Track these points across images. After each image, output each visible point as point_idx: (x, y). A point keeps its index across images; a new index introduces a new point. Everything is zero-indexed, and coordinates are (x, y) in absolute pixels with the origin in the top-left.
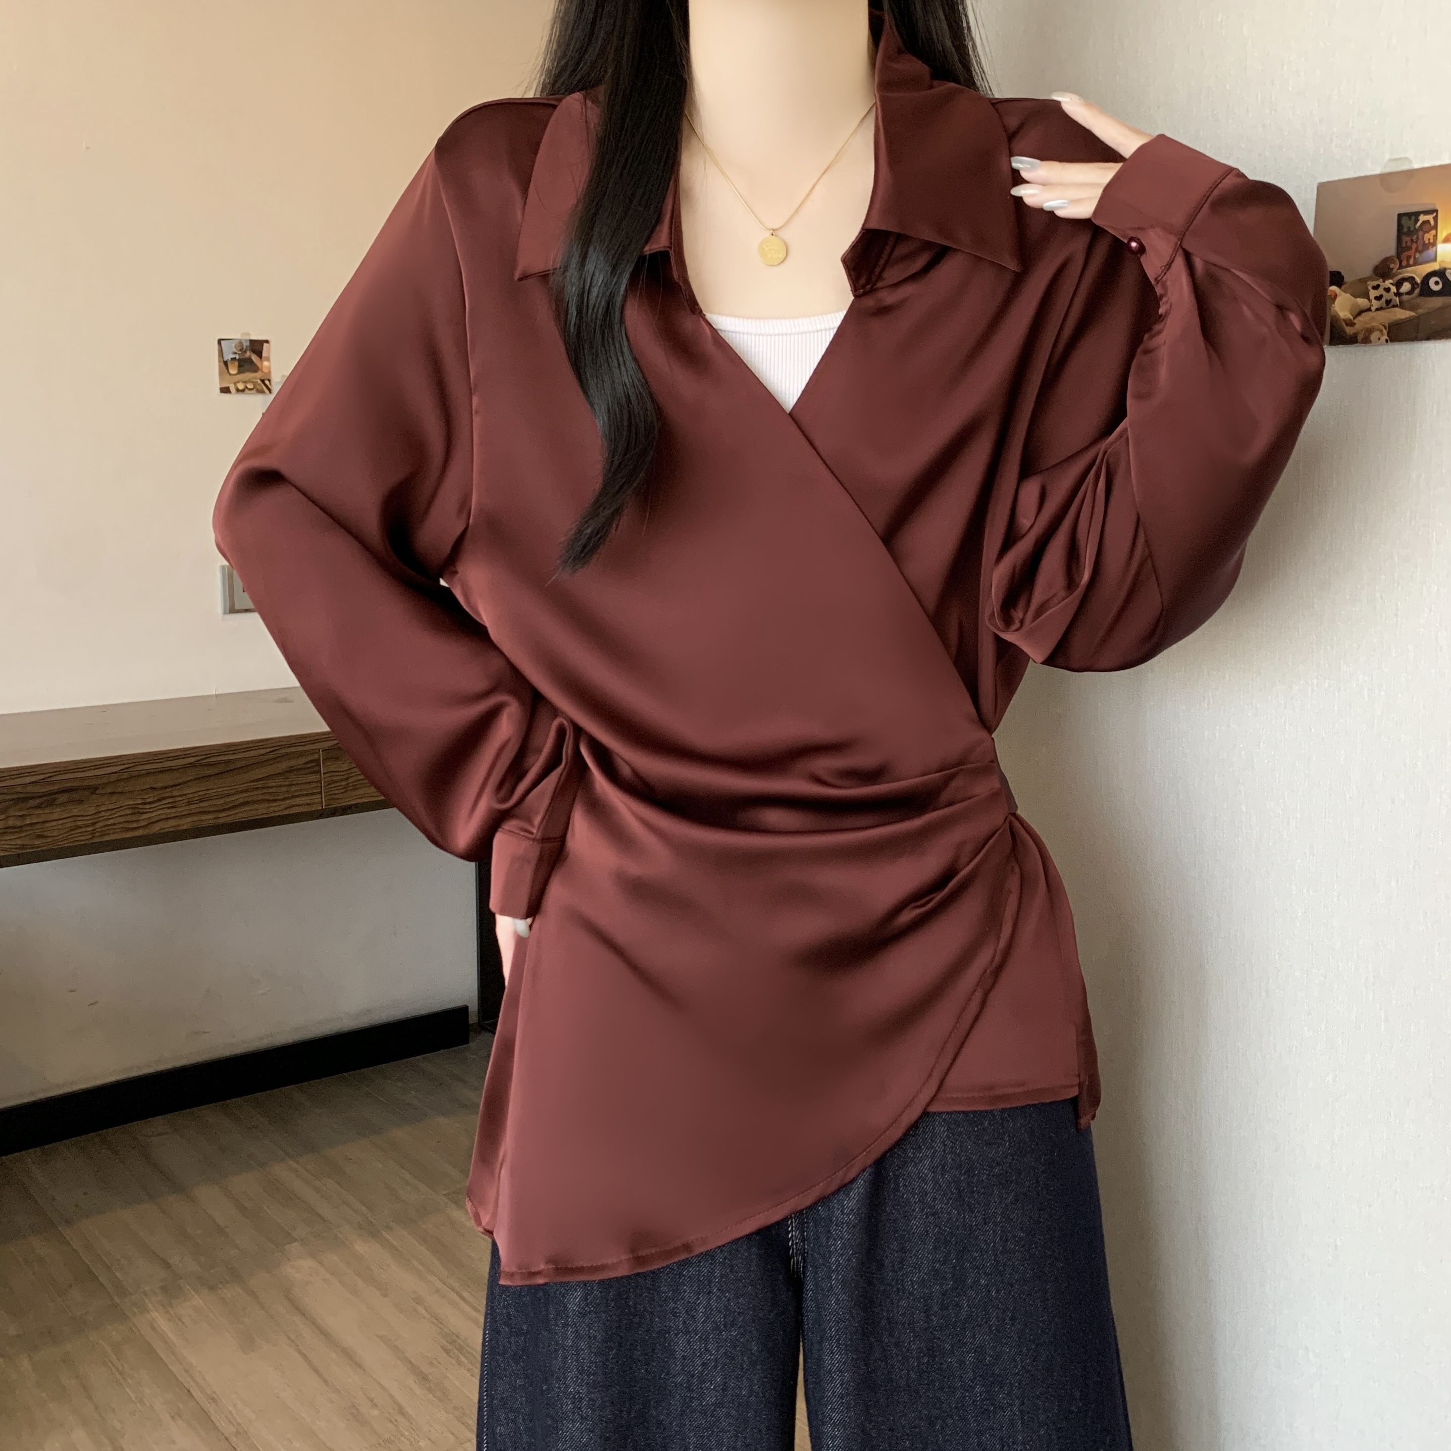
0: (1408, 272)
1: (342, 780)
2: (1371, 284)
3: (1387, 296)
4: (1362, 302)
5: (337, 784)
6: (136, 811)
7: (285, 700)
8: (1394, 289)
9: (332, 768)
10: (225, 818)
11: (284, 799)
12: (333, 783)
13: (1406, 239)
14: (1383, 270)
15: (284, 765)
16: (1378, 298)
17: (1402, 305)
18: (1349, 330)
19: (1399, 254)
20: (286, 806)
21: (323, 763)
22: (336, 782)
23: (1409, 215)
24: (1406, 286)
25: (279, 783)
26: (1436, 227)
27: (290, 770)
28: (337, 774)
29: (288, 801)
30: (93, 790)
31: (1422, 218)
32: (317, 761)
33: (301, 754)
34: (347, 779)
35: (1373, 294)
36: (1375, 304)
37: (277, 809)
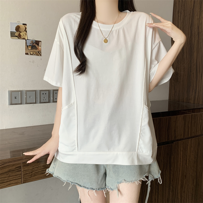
1: (30, 173)
5: (28, 175)
9: (26, 169)
11: (6, 182)
12: (26, 174)
15: (7, 170)
20: (7, 184)
21: (22, 168)
22: (27, 174)
25: (5, 176)
27: (9, 171)
28: (27, 171)
29: (8, 183)
32: (20, 167)
33: (14, 165)
34: (32, 172)
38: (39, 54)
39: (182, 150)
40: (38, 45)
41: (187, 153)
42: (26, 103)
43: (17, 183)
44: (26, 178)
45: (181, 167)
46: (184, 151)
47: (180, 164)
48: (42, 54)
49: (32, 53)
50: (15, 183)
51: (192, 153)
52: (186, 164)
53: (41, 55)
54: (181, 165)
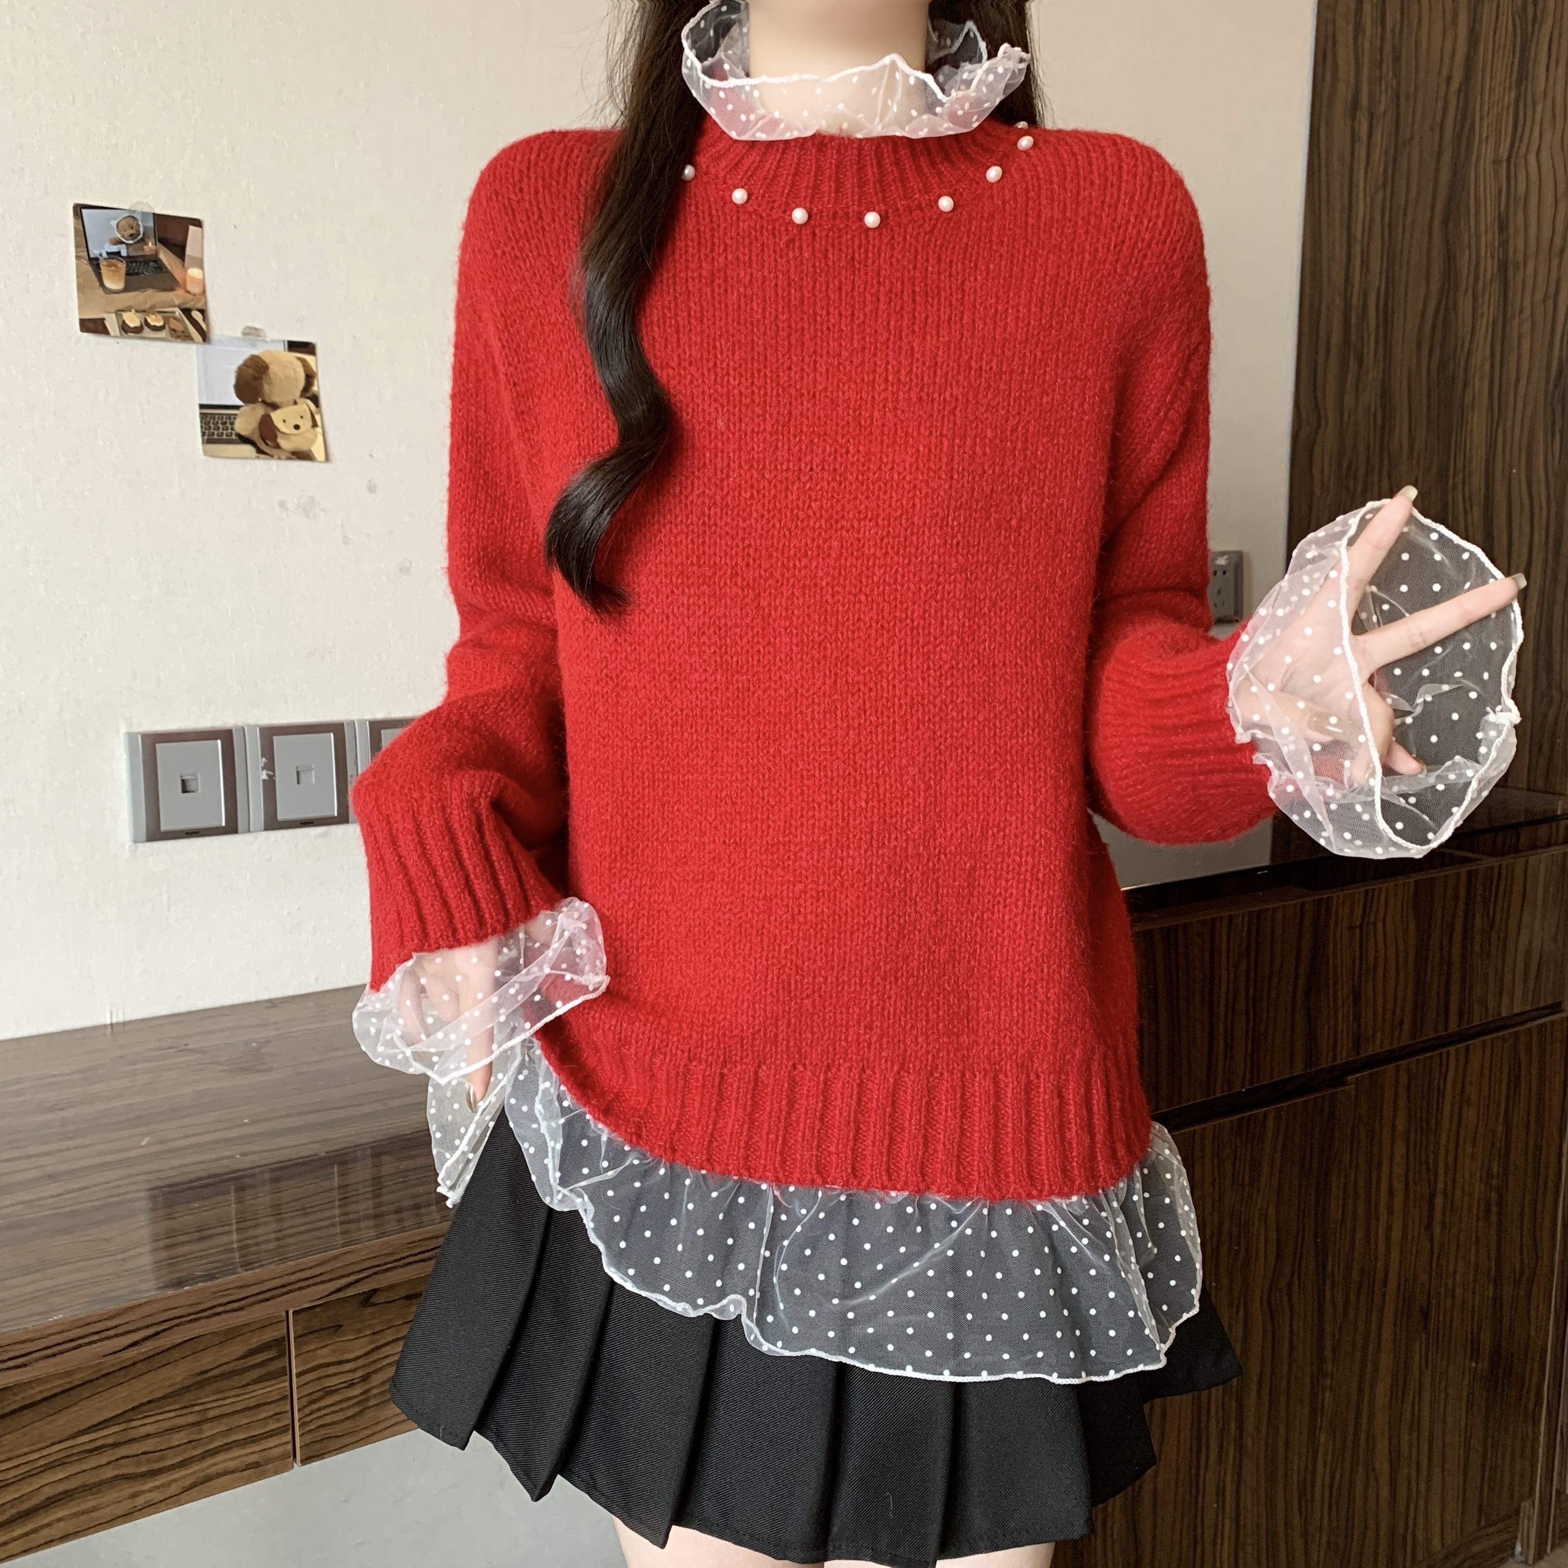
5: (338, 1397)
12: (326, 1394)
22: (329, 1392)
33: (231, 1334)
34: (365, 1378)
39: (1401, 1126)
41: (1437, 1145)
43: (257, 1465)
44: (323, 1426)
45: (1395, 1255)
46: (1412, 1135)
47: (1389, 1228)
50: (249, 1467)
51: (1469, 1150)
52: (1429, 1227)
54: (1396, 1235)
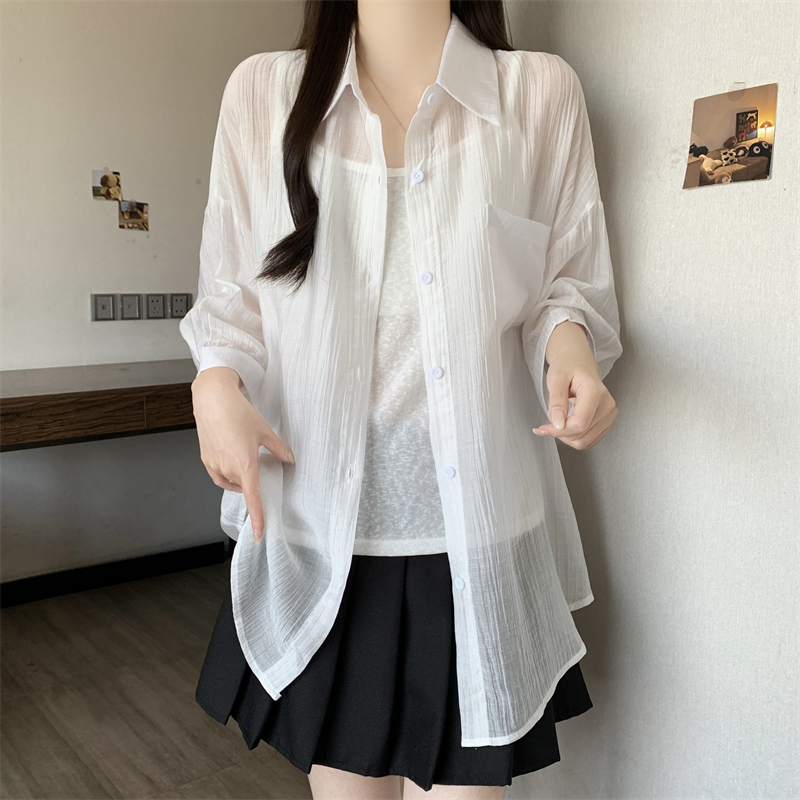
0: (743, 144)
1: (157, 413)
2: (722, 152)
3: (731, 158)
4: (718, 162)
5: (153, 416)
6: (42, 427)
7: (124, 370)
8: (735, 154)
9: (150, 407)
10: (91, 432)
11: (124, 423)
13: (741, 127)
14: (729, 144)
15: (123, 405)
16: (726, 159)
17: (739, 162)
18: (710, 177)
19: (737, 136)
20: (124, 427)
21: (145, 404)
23: (743, 114)
24: (741, 152)
25: (121, 414)
26: (757, 120)
27: (128, 407)
28: (153, 410)
29: (127, 424)
30: (18, 414)
31: (750, 115)
32: (142, 403)
33: (133, 399)
35: (724, 157)
36: (725, 162)
37: (120, 428)
38: (144, 226)
40: (142, 210)
42: (123, 318)
48: (150, 227)
49: (130, 225)
53: (147, 229)
